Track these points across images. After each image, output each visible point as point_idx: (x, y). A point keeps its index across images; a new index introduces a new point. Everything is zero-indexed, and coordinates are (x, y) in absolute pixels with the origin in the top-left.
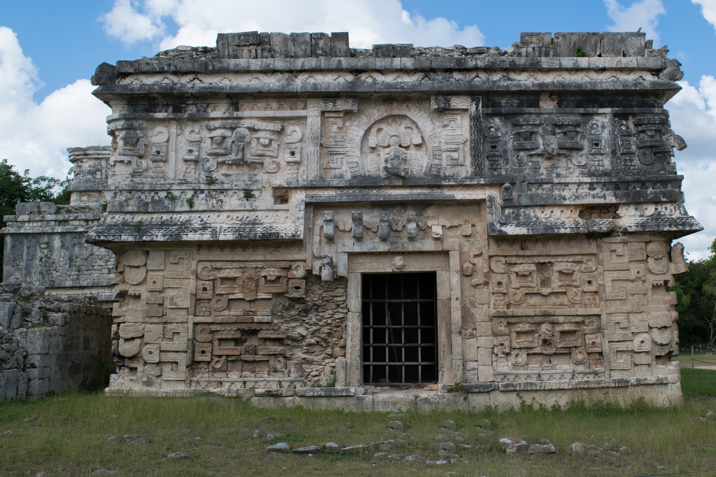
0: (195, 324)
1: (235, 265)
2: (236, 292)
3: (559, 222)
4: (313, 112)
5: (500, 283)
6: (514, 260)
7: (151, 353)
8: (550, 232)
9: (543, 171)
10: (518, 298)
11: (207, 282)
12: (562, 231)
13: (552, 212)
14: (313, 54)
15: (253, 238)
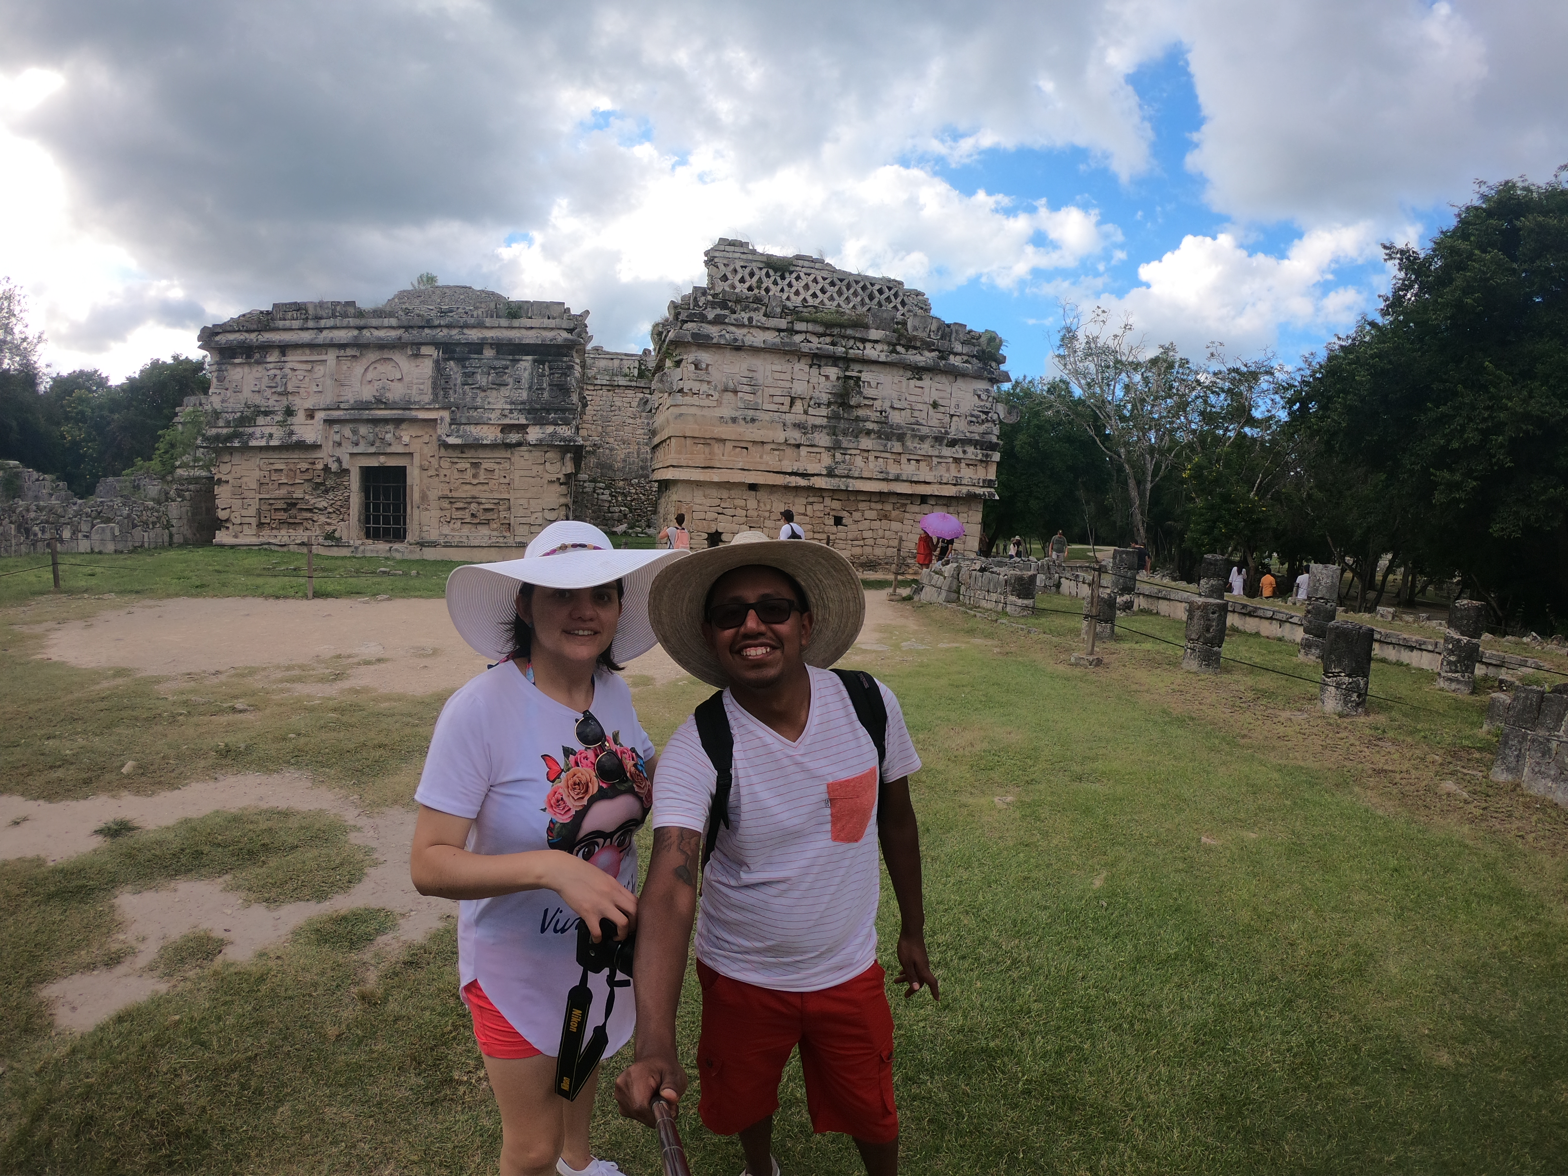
0: (260, 499)
1: (282, 461)
2: (283, 478)
3: (485, 435)
4: (331, 356)
5: (445, 476)
6: (456, 460)
7: (236, 518)
8: (476, 442)
9: (479, 399)
10: (455, 485)
11: (266, 472)
12: (485, 442)
13: (481, 429)
14: (334, 316)
15: (291, 444)
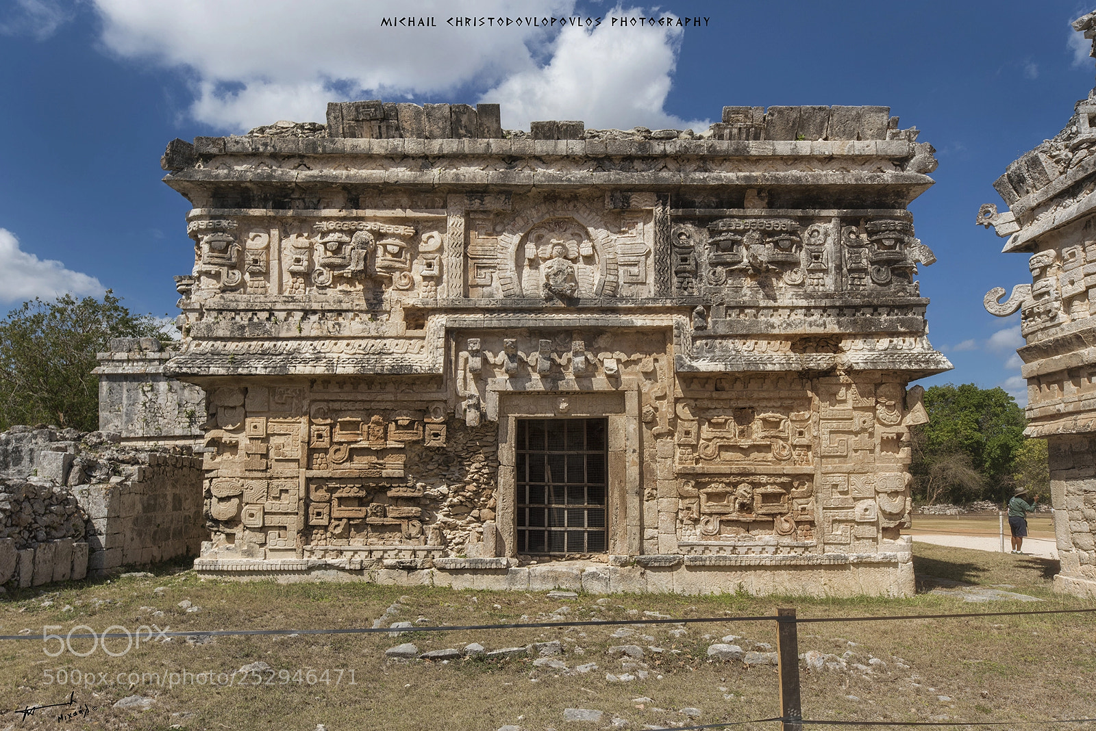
0: (309, 480)
1: (358, 406)
2: (359, 439)
3: (765, 356)
4: (454, 213)
5: (687, 433)
6: (705, 403)
7: (252, 515)
8: (753, 368)
9: (745, 291)
10: (709, 451)
11: (323, 427)
12: (769, 367)
13: (756, 343)
14: (454, 134)
15: (379, 372)
